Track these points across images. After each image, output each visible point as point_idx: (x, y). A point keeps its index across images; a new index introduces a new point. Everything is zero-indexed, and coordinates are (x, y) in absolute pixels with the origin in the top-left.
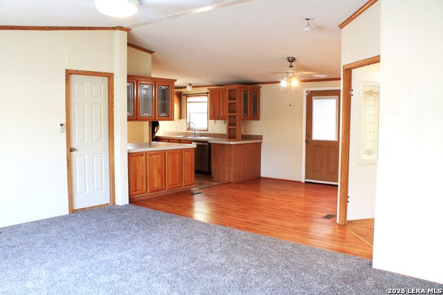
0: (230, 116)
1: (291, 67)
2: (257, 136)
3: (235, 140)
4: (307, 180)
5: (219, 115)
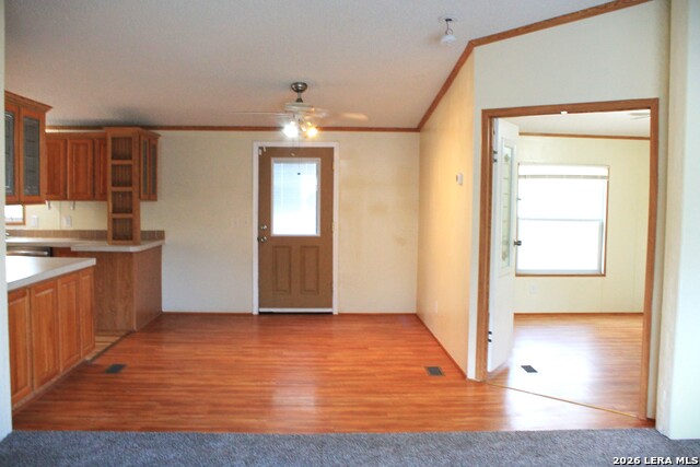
0: (114, 193)
1: (300, 100)
2: (153, 232)
3: (130, 242)
4: (262, 310)
5: (66, 190)
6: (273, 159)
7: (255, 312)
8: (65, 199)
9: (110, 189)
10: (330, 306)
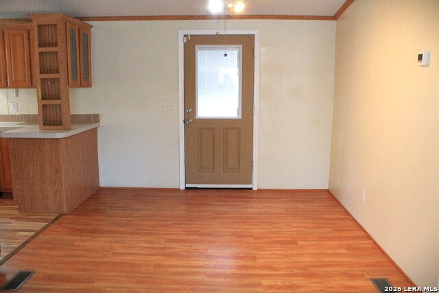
0: (43, 80)
3: (60, 127)
4: (188, 186)
5: (6, 79)
6: (197, 47)
7: (182, 187)
8: (6, 87)
9: (38, 76)
10: (250, 182)
